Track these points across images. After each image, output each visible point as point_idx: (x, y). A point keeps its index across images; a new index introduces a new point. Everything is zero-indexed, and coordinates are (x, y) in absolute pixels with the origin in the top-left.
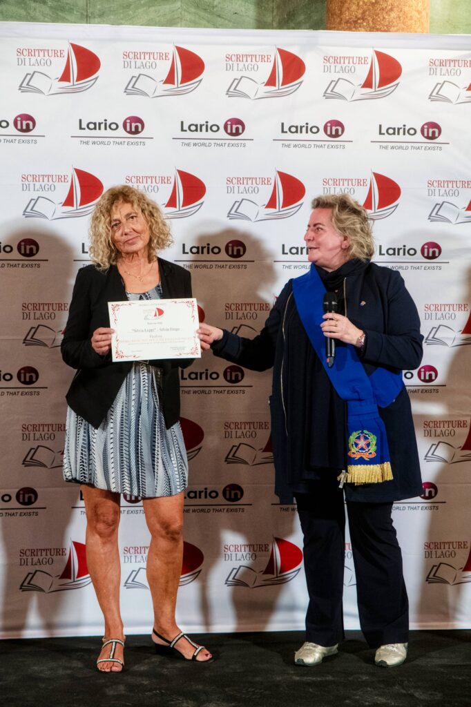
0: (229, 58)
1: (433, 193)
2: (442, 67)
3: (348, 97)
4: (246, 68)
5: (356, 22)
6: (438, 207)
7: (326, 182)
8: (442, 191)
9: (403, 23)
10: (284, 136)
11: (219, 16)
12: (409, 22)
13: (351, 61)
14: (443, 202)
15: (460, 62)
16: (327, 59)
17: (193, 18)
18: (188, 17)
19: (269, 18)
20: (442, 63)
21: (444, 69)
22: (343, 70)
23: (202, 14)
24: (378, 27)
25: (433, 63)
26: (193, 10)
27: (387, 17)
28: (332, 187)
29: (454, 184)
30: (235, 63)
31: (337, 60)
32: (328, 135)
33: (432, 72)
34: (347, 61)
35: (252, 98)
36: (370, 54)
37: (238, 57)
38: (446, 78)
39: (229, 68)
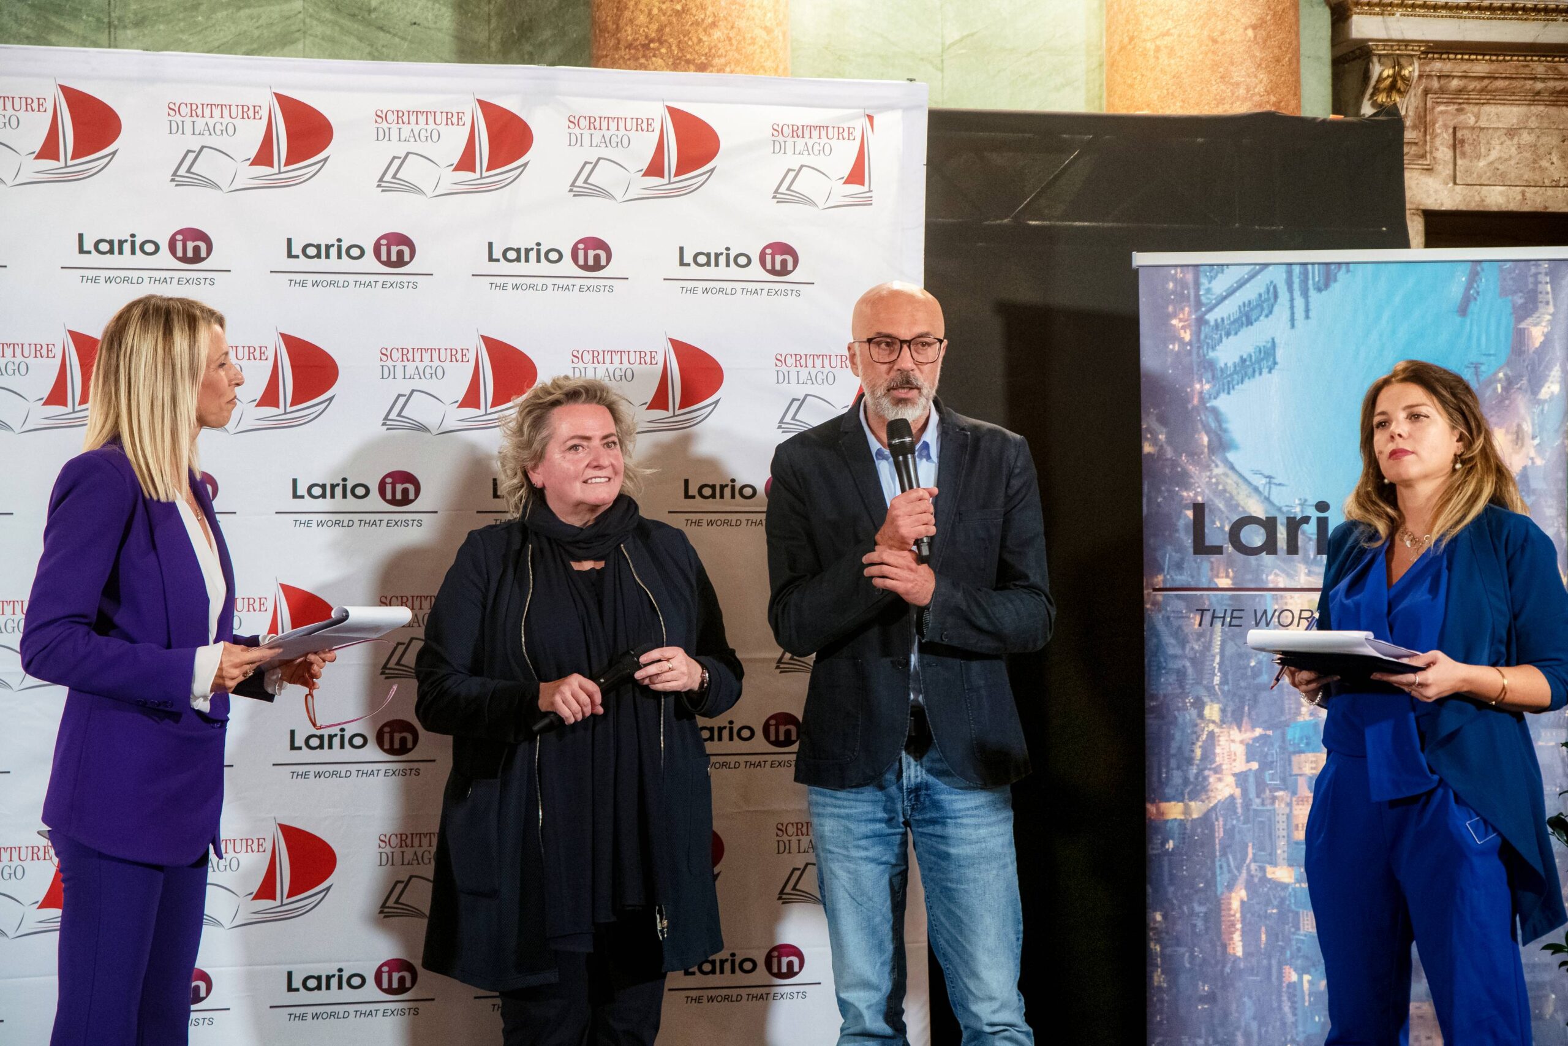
0: (381, 116)
1: (787, 378)
2: (796, 139)
3: (618, 194)
4: (416, 137)
5: (646, 47)
6: (796, 404)
7: (577, 356)
8: (803, 376)
9: (738, 50)
10: (494, 268)
11: (381, 28)
12: (750, 49)
13: (622, 125)
14: (806, 396)
15: (830, 130)
16: (574, 122)
17: (329, 32)
18: (319, 29)
19: (481, 34)
20: (796, 132)
21: (800, 143)
22: (607, 142)
23: (347, 23)
24: (688, 56)
25: (778, 130)
26: (327, 15)
27: (705, 38)
28: (590, 367)
29: (826, 361)
30: (395, 128)
31: (592, 123)
32: (581, 267)
33: (777, 147)
34: (613, 125)
35: (430, 194)
36: (657, 113)
37: (399, 115)
38: (805, 159)
39: (383, 136)
